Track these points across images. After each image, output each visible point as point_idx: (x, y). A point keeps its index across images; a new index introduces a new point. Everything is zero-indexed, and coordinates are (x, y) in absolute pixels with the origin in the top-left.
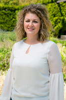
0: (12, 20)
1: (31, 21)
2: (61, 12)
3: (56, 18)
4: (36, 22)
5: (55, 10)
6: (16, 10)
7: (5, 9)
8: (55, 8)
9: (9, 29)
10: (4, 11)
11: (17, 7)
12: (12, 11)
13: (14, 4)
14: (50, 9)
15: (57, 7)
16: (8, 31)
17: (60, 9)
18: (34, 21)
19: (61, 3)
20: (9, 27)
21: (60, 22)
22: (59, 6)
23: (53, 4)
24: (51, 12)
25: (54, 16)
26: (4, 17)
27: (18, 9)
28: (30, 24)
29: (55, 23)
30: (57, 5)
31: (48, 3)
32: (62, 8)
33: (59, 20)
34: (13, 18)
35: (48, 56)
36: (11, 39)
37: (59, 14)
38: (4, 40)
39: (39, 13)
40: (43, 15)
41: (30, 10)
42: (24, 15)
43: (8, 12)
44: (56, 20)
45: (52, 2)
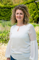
0: (9, 14)
1: (19, 14)
2: (37, 8)
3: (35, 11)
4: (22, 14)
5: (34, 7)
6: (11, 8)
7: (5, 8)
8: (34, 5)
9: (8, 20)
10: (4, 9)
11: (12, 6)
12: (9, 9)
13: (10, 4)
14: (31, 6)
15: (35, 5)
16: (7, 21)
17: (37, 6)
18: (21, 14)
19: (37, 3)
20: (7, 19)
21: (37, 14)
22: (36, 4)
23: (33, 3)
24: (32, 8)
25: (34, 11)
26: (4, 13)
27: (12, 8)
28: (19, 15)
29: (35, 15)
30: (35, 4)
31: (30, 3)
32: (38, 5)
33: (37, 13)
34: (10, 13)
35: (29, 32)
36: (9, 25)
37: (37, 9)
38: (5, 26)
39: (23, 9)
40: (25, 10)
41: (18, 8)
42: (15, 11)
43: (7, 9)
44: (35, 13)
45: (32, 2)
